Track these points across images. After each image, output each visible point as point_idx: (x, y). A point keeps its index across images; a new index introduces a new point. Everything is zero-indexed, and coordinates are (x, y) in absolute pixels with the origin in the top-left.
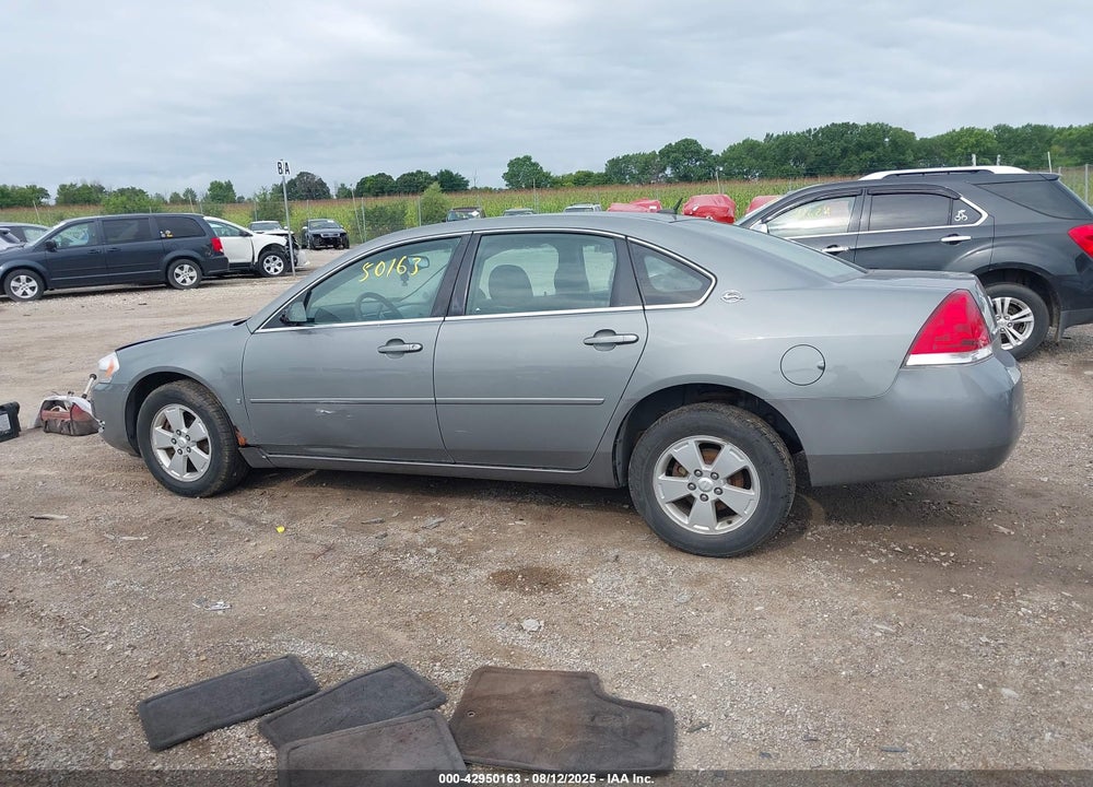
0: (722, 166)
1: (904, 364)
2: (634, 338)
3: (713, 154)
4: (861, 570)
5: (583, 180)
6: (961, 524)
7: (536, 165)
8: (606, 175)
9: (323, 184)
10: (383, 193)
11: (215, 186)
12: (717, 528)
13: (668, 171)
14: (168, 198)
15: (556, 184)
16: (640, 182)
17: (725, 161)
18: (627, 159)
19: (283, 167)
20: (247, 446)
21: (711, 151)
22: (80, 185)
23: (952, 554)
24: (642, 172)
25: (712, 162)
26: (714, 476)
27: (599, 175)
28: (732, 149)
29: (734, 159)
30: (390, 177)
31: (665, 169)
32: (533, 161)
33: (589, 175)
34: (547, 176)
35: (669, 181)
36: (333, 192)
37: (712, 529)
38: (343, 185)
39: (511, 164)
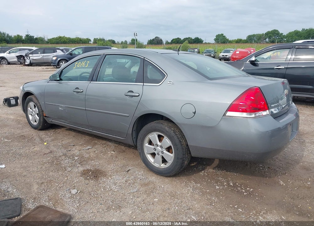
0: (286, 38)
1: (224, 115)
2: (138, 95)
3: (283, 35)
4: (208, 191)
5: (239, 41)
6: (266, 177)
7: (224, 36)
8: (246, 40)
9: (161, 40)
10: (178, 43)
11: (133, 40)
12: (161, 166)
13: (267, 40)
14: (120, 43)
15: (231, 42)
16: (257, 43)
17: (287, 37)
18: (254, 36)
19: (136, 35)
20: (46, 117)
21: (283, 34)
22: (99, 38)
23: (252, 190)
24: (258, 40)
25: (283, 37)
26: (161, 147)
27: (244, 40)
28: (290, 33)
29: (290, 37)
30: (181, 39)
31: (266, 39)
32: (224, 35)
33: (241, 40)
34: (228, 40)
35: (267, 43)
36: (164, 43)
37: (160, 165)
38: (167, 41)
39: (217, 36)
